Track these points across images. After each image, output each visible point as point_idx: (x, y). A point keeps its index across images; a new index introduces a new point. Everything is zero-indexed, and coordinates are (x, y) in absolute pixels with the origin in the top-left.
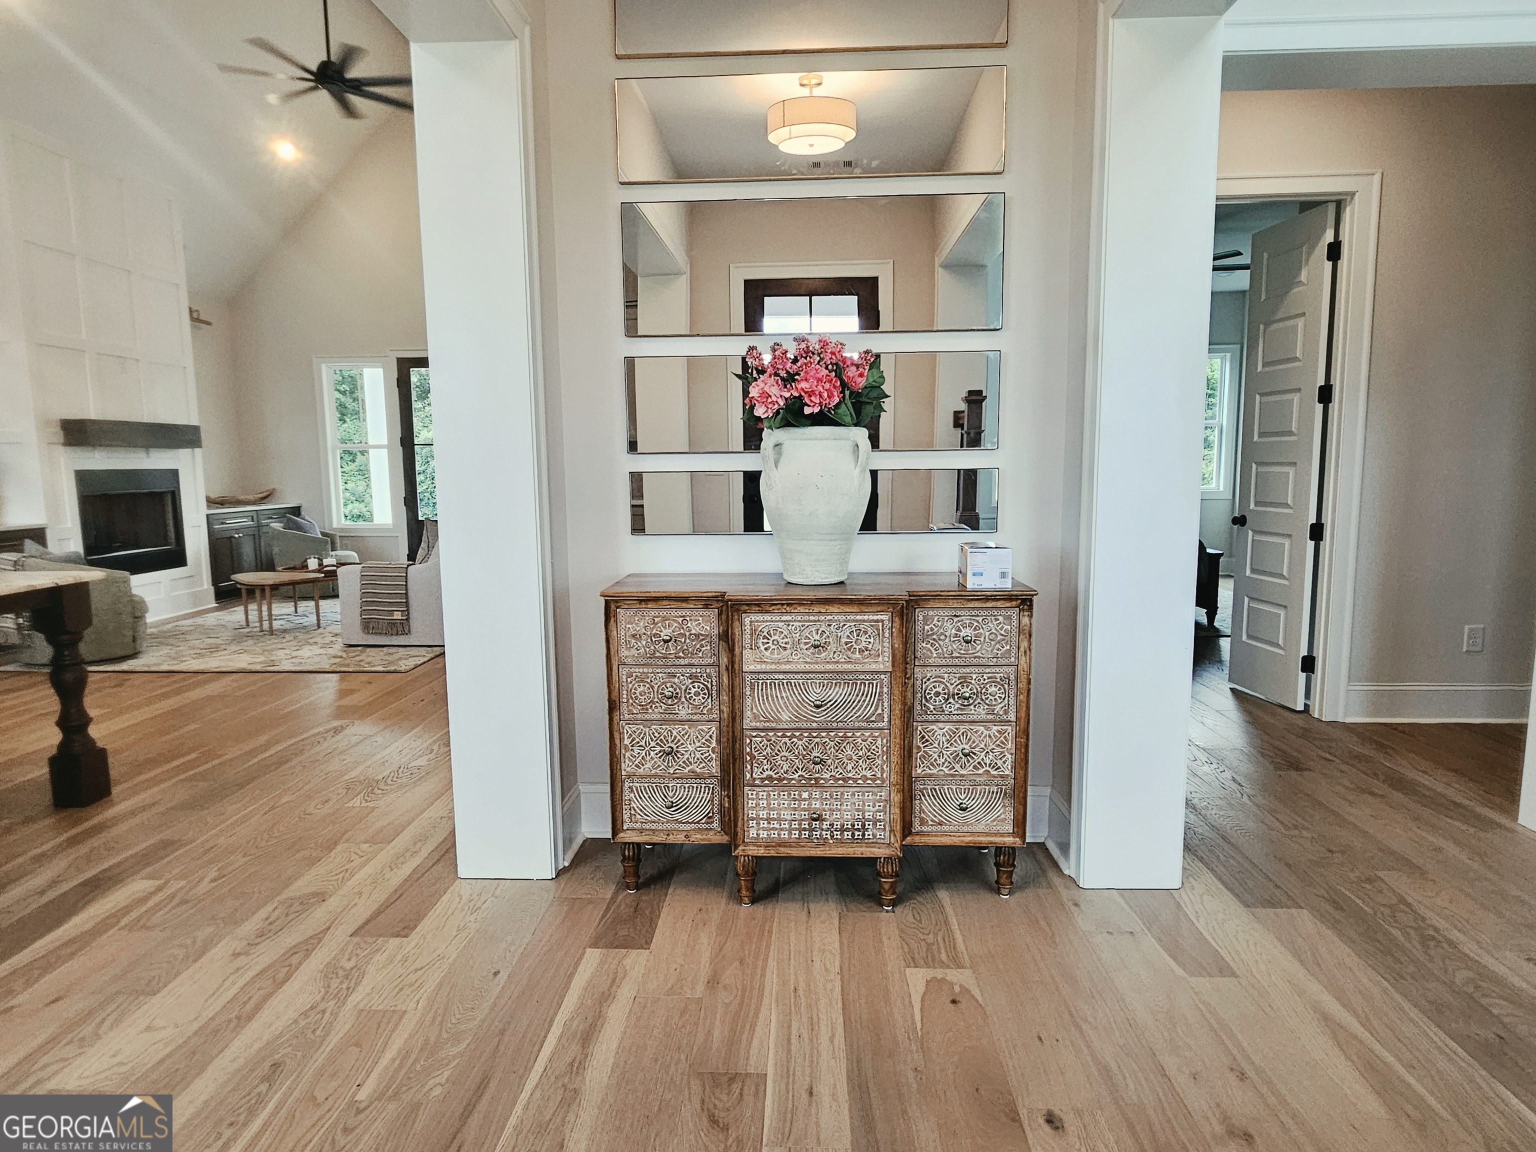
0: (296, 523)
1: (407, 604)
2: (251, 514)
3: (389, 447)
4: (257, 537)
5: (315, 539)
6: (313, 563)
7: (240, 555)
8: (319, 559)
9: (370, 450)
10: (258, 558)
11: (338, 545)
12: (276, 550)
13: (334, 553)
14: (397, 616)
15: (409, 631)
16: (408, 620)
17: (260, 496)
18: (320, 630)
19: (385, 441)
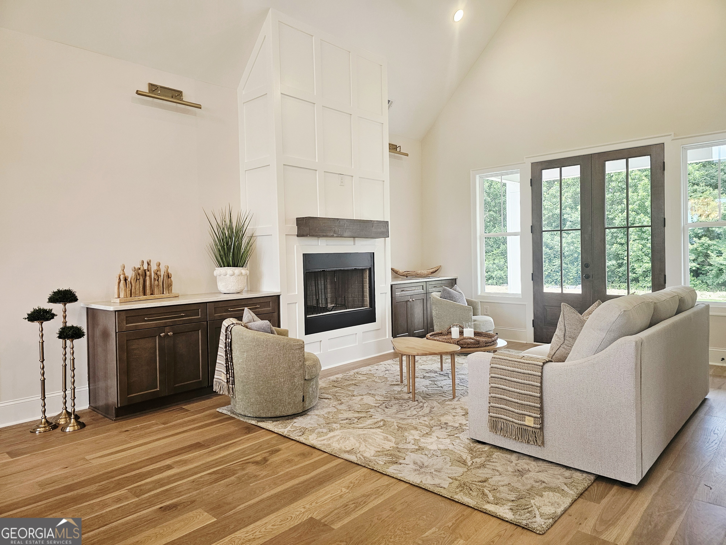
0: (449, 293)
1: (541, 409)
2: (422, 284)
3: (522, 234)
4: (425, 301)
5: (462, 308)
6: (455, 333)
7: (412, 314)
8: (460, 326)
9: (509, 238)
10: (425, 317)
11: (480, 311)
12: (434, 313)
13: (474, 318)
14: (529, 422)
15: (543, 443)
16: (542, 429)
17: (432, 271)
18: (455, 402)
19: (518, 230)
